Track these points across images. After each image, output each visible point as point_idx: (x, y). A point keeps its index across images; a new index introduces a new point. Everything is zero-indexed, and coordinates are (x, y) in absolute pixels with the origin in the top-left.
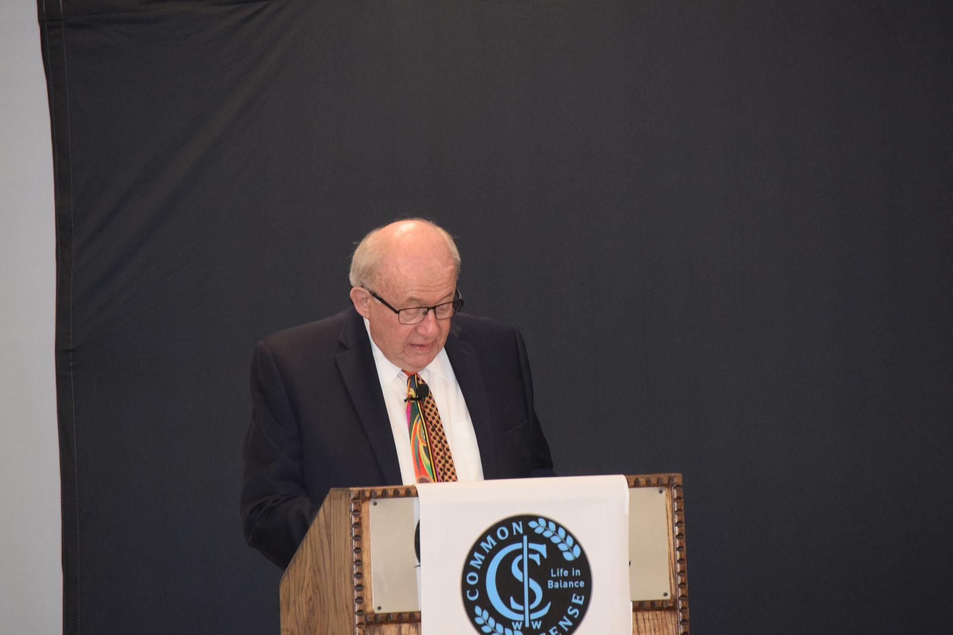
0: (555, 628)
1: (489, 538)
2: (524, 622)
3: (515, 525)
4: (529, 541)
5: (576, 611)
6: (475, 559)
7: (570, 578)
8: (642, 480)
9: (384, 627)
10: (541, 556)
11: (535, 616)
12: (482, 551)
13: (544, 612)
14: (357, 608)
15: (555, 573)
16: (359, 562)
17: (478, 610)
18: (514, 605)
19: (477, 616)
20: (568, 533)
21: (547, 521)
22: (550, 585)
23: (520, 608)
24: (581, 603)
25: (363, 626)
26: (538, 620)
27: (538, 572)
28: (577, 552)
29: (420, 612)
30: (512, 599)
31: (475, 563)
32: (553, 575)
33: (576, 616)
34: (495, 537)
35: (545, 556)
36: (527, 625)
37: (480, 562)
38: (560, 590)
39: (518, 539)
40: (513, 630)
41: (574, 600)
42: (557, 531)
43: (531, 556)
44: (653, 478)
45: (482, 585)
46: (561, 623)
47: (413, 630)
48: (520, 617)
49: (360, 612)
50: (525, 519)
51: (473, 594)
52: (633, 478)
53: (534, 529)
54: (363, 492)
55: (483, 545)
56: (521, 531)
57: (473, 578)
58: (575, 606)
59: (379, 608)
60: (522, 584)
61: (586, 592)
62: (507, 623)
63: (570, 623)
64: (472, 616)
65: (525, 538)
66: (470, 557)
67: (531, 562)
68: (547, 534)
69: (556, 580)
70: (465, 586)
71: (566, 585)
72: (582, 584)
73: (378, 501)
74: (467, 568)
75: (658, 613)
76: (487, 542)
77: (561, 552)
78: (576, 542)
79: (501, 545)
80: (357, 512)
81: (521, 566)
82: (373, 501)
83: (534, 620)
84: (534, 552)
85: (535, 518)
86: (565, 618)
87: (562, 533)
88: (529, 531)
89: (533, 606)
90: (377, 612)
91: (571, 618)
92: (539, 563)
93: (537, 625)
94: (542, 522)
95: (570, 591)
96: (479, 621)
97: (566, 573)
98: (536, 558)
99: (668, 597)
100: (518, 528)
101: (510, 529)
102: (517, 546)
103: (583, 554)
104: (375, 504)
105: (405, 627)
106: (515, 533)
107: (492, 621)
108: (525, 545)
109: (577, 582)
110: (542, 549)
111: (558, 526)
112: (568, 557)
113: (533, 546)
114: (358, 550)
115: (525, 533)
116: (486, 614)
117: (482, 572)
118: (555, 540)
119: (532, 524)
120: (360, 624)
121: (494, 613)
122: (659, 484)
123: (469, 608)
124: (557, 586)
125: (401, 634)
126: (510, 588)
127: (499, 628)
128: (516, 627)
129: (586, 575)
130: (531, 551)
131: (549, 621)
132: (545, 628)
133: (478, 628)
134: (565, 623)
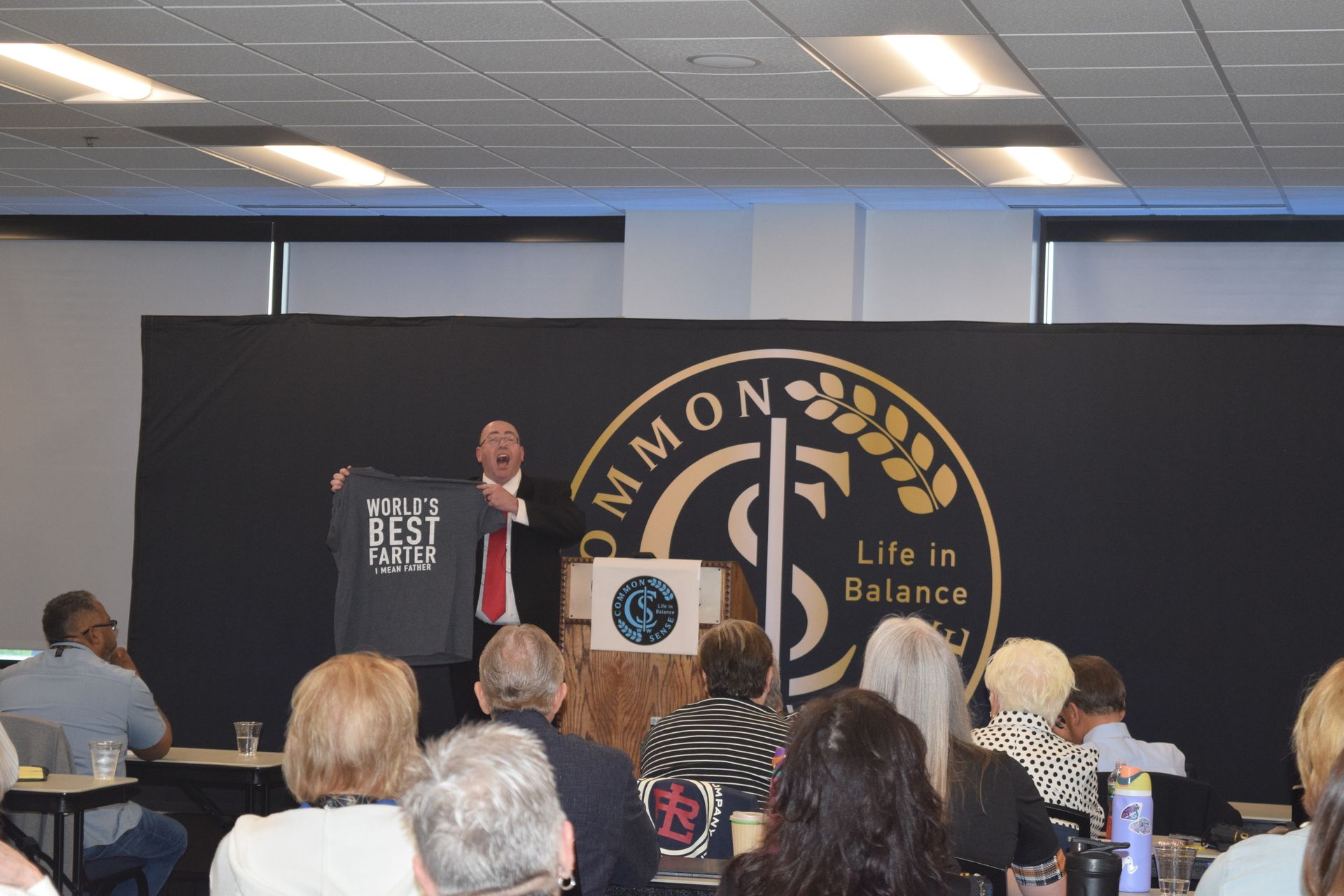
0: (658, 633)
1: (627, 586)
2: (642, 629)
3: (640, 581)
4: (648, 589)
5: (669, 626)
6: (619, 596)
7: (667, 609)
8: (710, 563)
9: (575, 625)
10: (653, 597)
11: (648, 626)
12: (623, 592)
13: (653, 625)
17: (620, 621)
18: (638, 620)
19: (619, 624)
20: (668, 587)
21: (657, 580)
22: (657, 611)
23: (641, 622)
24: (672, 622)
26: (650, 628)
27: (652, 605)
28: (671, 597)
29: (591, 620)
30: (637, 618)
31: (621, 597)
32: (659, 607)
33: (669, 628)
34: (631, 586)
35: (655, 597)
36: (644, 631)
38: (662, 615)
39: (642, 588)
40: (637, 632)
41: (668, 621)
42: (662, 586)
43: (648, 597)
44: (716, 563)
45: (622, 609)
46: (661, 631)
47: (588, 628)
48: (641, 626)
50: (646, 578)
51: (618, 613)
52: (705, 562)
53: (650, 584)
55: (624, 589)
56: (643, 584)
57: (618, 605)
58: (669, 623)
59: (572, 616)
60: (643, 610)
61: (675, 617)
62: (634, 629)
63: (665, 631)
64: (617, 624)
65: (645, 588)
66: (617, 595)
67: (648, 600)
68: (657, 587)
69: (660, 609)
70: (614, 609)
71: (665, 613)
72: (673, 613)
73: (575, 564)
74: (616, 600)
76: (626, 588)
77: (664, 596)
78: (671, 592)
79: (633, 590)
81: (643, 601)
82: (572, 564)
83: (648, 629)
84: (650, 595)
85: (651, 578)
86: (663, 629)
87: (664, 585)
88: (648, 585)
89: (648, 621)
90: (570, 617)
91: (667, 629)
92: (652, 600)
93: (649, 631)
94: (655, 581)
95: (668, 615)
96: (620, 626)
97: (665, 607)
98: (651, 598)
100: (642, 582)
101: (638, 582)
102: (641, 591)
103: (674, 598)
104: (573, 566)
105: (585, 627)
106: (640, 585)
107: (626, 627)
108: (645, 591)
109: (671, 612)
110: (654, 594)
111: (663, 583)
112: (667, 599)
113: (649, 592)
115: (646, 585)
116: (624, 624)
117: (623, 603)
118: (661, 590)
121: (628, 624)
122: (719, 566)
123: (616, 620)
124: (660, 612)
125: (582, 630)
126: (637, 612)
127: (630, 631)
128: (638, 630)
129: (676, 609)
130: (648, 594)
131: (655, 630)
132: (653, 633)
133: (620, 630)
134: (663, 631)
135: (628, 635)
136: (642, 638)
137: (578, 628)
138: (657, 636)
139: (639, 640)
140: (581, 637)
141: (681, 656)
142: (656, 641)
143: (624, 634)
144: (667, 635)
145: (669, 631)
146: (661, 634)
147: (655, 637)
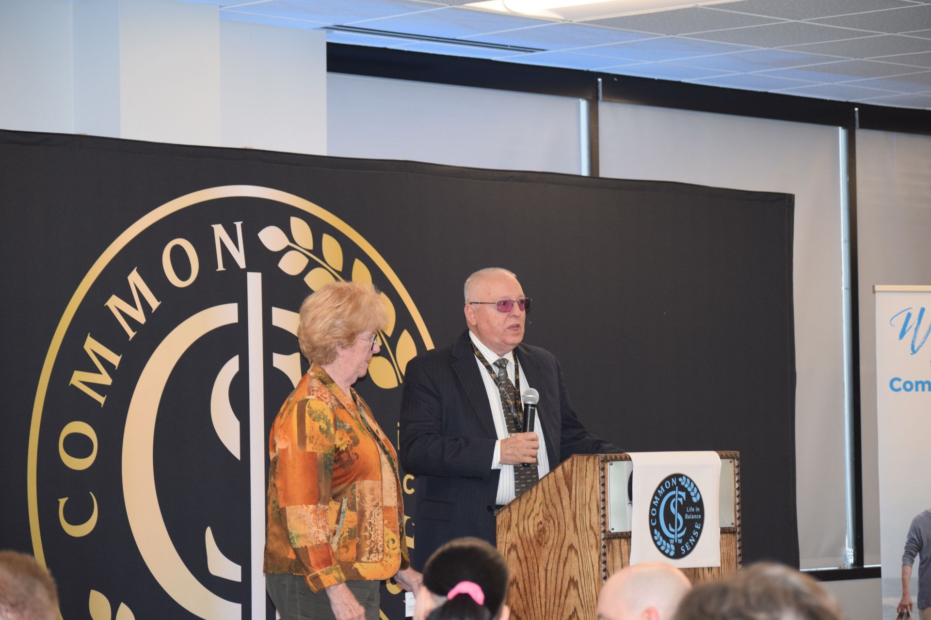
0: (688, 543)
1: (662, 487)
2: (675, 539)
3: (673, 479)
4: (678, 490)
5: (697, 533)
6: (655, 500)
7: (695, 513)
9: (614, 541)
10: (683, 499)
11: (679, 535)
12: (658, 496)
13: (683, 533)
14: (603, 529)
15: (689, 510)
16: (604, 500)
17: (656, 531)
18: (671, 529)
19: (655, 535)
20: (695, 486)
21: (687, 477)
22: (687, 517)
23: (673, 530)
24: (699, 528)
25: (606, 540)
26: (680, 538)
28: (698, 497)
29: (631, 532)
30: (670, 525)
31: (655, 503)
32: (688, 511)
33: (696, 536)
34: (664, 487)
35: (685, 499)
36: (676, 541)
37: (657, 502)
38: (691, 520)
39: (673, 488)
40: (670, 544)
41: (696, 527)
42: (690, 484)
43: (679, 499)
44: (728, 454)
45: (657, 516)
46: (690, 540)
47: (627, 543)
48: (673, 536)
49: (604, 531)
50: (678, 476)
51: (653, 522)
52: (721, 453)
53: (681, 482)
54: (606, 457)
55: (659, 492)
56: (675, 484)
57: (654, 512)
58: (697, 530)
59: (613, 529)
60: (674, 516)
61: (701, 521)
62: (667, 539)
63: (694, 540)
64: (653, 535)
65: (677, 487)
67: (679, 502)
68: (686, 486)
69: (689, 514)
70: (651, 517)
71: (693, 518)
72: (700, 516)
74: (652, 506)
75: (728, 535)
76: (660, 490)
77: (691, 497)
78: (698, 491)
79: (667, 491)
80: (603, 469)
81: (674, 505)
82: (610, 462)
83: (679, 538)
85: (681, 476)
86: (692, 537)
87: (692, 485)
88: (679, 483)
89: (679, 529)
90: (612, 531)
91: (694, 537)
92: (682, 503)
93: (680, 541)
94: (684, 478)
95: (695, 520)
96: (656, 538)
97: (693, 510)
98: (681, 500)
99: (734, 526)
100: (674, 481)
101: (671, 482)
102: (673, 493)
103: (701, 499)
104: (612, 464)
105: (623, 540)
106: (673, 485)
107: (661, 538)
108: (677, 492)
109: (698, 515)
110: (683, 494)
111: (691, 481)
112: (695, 500)
113: (680, 493)
114: (604, 493)
115: (677, 485)
116: (659, 533)
117: (658, 508)
118: (689, 489)
119: (680, 480)
120: (604, 539)
121: (663, 534)
122: (730, 457)
123: (652, 529)
124: (689, 517)
125: (620, 545)
126: (670, 519)
127: (664, 542)
128: (672, 541)
129: (702, 512)
130: (680, 496)
131: (685, 539)
132: (683, 544)
133: (655, 542)
134: (692, 540)
135: (663, 548)
136: (676, 551)
137: (616, 542)
138: (687, 547)
139: (672, 554)
140: (620, 555)
141: (703, 568)
142: (688, 553)
143: (659, 547)
144: (695, 543)
145: (697, 539)
146: (690, 544)
147: (685, 548)
